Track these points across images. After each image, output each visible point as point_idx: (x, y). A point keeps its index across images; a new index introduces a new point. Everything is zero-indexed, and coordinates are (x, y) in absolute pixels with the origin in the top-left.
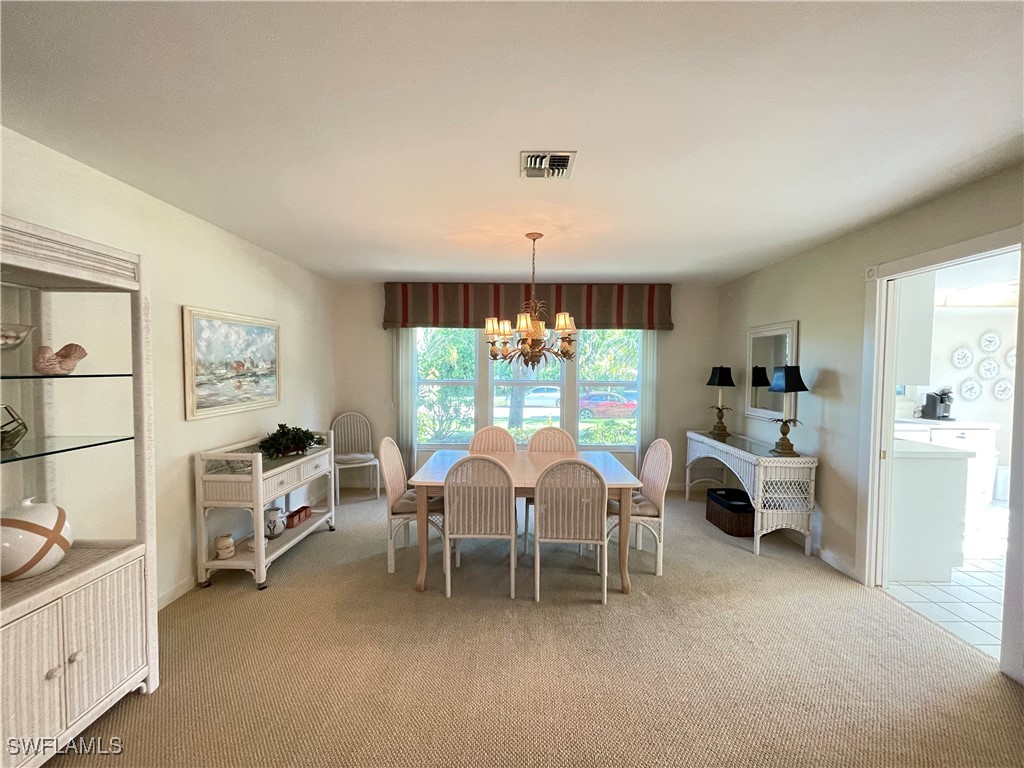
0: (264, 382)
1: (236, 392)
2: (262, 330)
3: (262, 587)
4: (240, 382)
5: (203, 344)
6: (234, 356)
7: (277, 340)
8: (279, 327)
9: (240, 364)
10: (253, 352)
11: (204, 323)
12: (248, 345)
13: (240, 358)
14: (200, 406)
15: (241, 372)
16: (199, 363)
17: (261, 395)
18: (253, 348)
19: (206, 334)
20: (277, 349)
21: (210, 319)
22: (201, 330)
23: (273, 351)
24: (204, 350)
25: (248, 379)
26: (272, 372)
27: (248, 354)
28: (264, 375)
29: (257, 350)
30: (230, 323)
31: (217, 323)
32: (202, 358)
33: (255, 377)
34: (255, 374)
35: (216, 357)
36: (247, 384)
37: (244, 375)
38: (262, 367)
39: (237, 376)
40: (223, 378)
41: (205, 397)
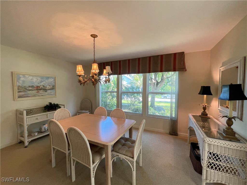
0: (49, 91)
2: (48, 78)
3: (26, 147)
4: (38, 91)
6: (36, 84)
7: (55, 80)
8: (55, 77)
9: (38, 87)
10: (44, 83)
11: (21, 76)
12: (42, 82)
13: (39, 85)
14: (19, 97)
15: (39, 88)
16: (19, 86)
17: (48, 94)
18: (44, 82)
19: (22, 79)
20: (55, 83)
21: (24, 75)
22: (20, 78)
23: (53, 83)
24: (22, 83)
25: (42, 90)
26: (53, 88)
27: (42, 84)
28: (49, 89)
29: (46, 83)
30: (33, 76)
31: (27, 76)
32: (20, 85)
33: (45, 90)
34: (45, 89)
35: (27, 84)
36: (41, 92)
37: (40, 89)
38: (48, 87)
39: (37, 90)
40: (30, 90)
41: (22, 95)
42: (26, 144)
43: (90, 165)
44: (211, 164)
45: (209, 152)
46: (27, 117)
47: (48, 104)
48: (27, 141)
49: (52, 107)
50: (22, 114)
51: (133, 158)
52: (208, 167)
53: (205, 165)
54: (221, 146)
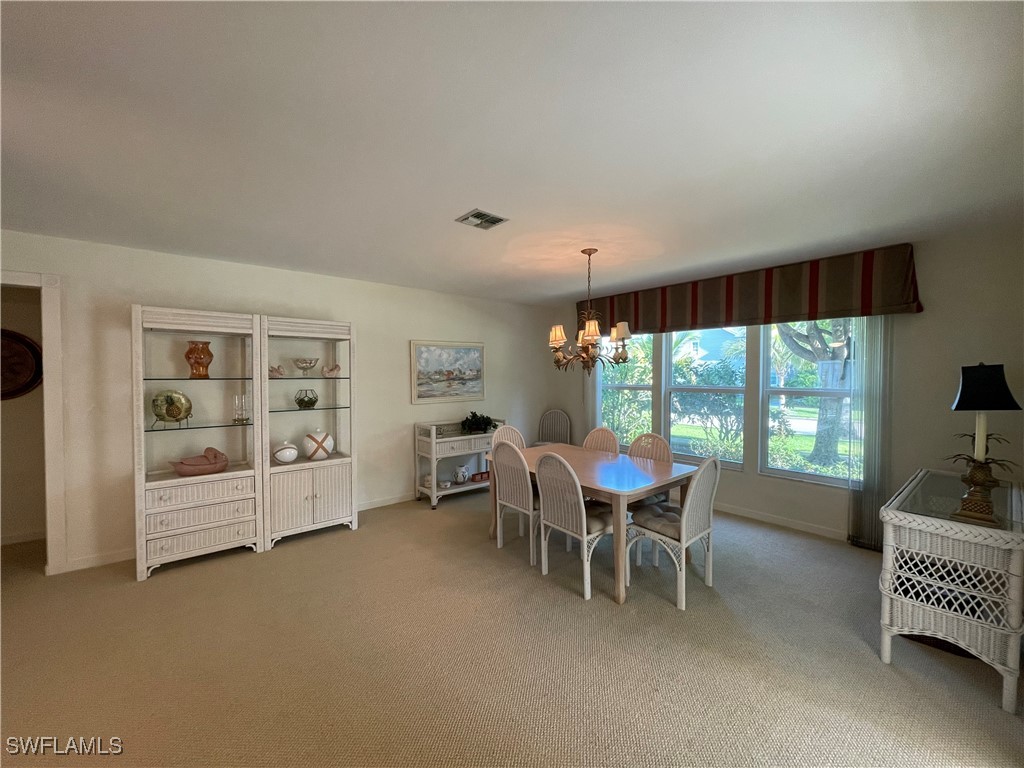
0: (470, 384)
1: (448, 389)
2: (468, 350)
3: (434, 509)
5: (423, 361)
6: (446, 367)
7: (482, 356)
8: (483, 348)
9: (450, 373)
10: (461, 365)
11: (423, 349)
12: (457, 360)
13: (451, 369)
15: (452, 376)
16: (420, 372)
17: (467, 392)
18: (461, 362)
19: (425, 355)
20: (482, 362)
21: (427, 346)
22: (422, 353)
23: (478, 363)
24: (424, 364)
26: (478, 377)
27: (457, 366)
28: (470, 379)
29: (465, 363)
30: (442, 348)
31: (432, 348)
32: (422, 369)
33: (463, 381)
34: (462, 379)
35: (432, 368)
36: (455, 385)
37: (454, 379)
38: (468, 374)
39: (447, 380)
40: (437, 381)
41: (424, 392)
42: (434, 502)
43: (581, 535)
44: (902, 584)
45: (898, 549)
46: (438, 440)
47: (469, 415)
48: (435, 495)
49: (477, 425)
50: (428, 433)
51: (679, 540)
52: (896, 590)
53: (887, 586)
54: (920, 531)
